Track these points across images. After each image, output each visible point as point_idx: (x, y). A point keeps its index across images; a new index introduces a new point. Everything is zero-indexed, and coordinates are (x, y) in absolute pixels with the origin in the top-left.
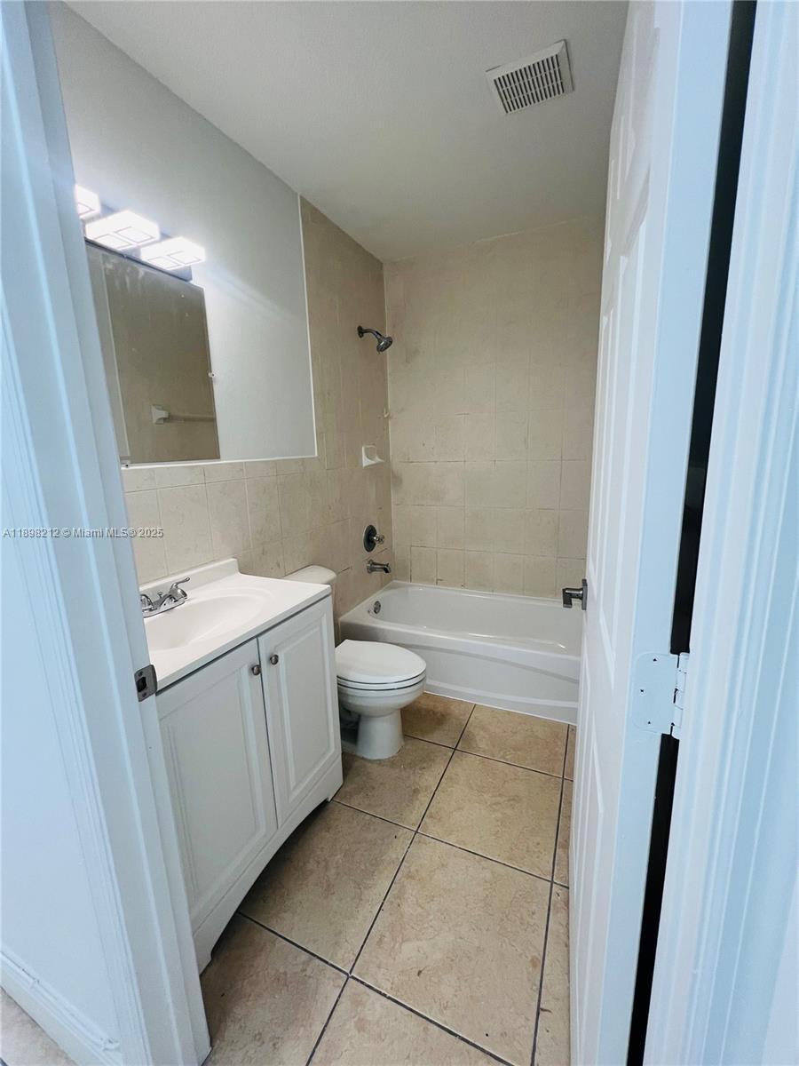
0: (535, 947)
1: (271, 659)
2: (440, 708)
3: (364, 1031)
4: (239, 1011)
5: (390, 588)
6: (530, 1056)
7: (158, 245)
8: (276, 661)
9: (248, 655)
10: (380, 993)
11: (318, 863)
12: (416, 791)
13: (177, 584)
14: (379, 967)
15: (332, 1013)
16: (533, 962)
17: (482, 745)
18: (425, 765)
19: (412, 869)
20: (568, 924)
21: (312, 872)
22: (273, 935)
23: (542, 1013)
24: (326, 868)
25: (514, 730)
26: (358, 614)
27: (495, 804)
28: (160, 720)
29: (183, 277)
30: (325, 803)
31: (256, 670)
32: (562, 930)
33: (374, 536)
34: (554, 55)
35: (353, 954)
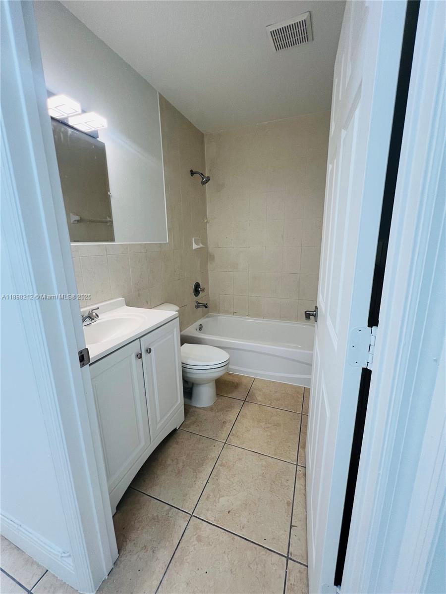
0: (288, 496)
1: (147, 350)
2: (236, 380)
3: (200, 541)
4: (133, 536)
5: (208, 317)
6: (287, 548)
7: (79, 116)
8: (150, 352)
9: (135, 348)
10: (209, 523)
11: (173, 460)
12: (225, 423)
13: (92, 310)
14: (208, 510)
15: (183, 534)
16: (288, 503)
17: (259, 398)
18: (229, 410)
19: (224, 462)
20: (305, 484)
21: (169, 465)
22: (150, 497)
23: (293, 528)
24: (177, 463)
25: (276, 390)
26: (191, 331)
27: (267, 428)
28: (92, 379)
29: (93, 136)
30: (175, 430)
31: (139, 356)
32: (303, 488)
33: (199, 288)
34: (303, 20)
35: (194, 505)
